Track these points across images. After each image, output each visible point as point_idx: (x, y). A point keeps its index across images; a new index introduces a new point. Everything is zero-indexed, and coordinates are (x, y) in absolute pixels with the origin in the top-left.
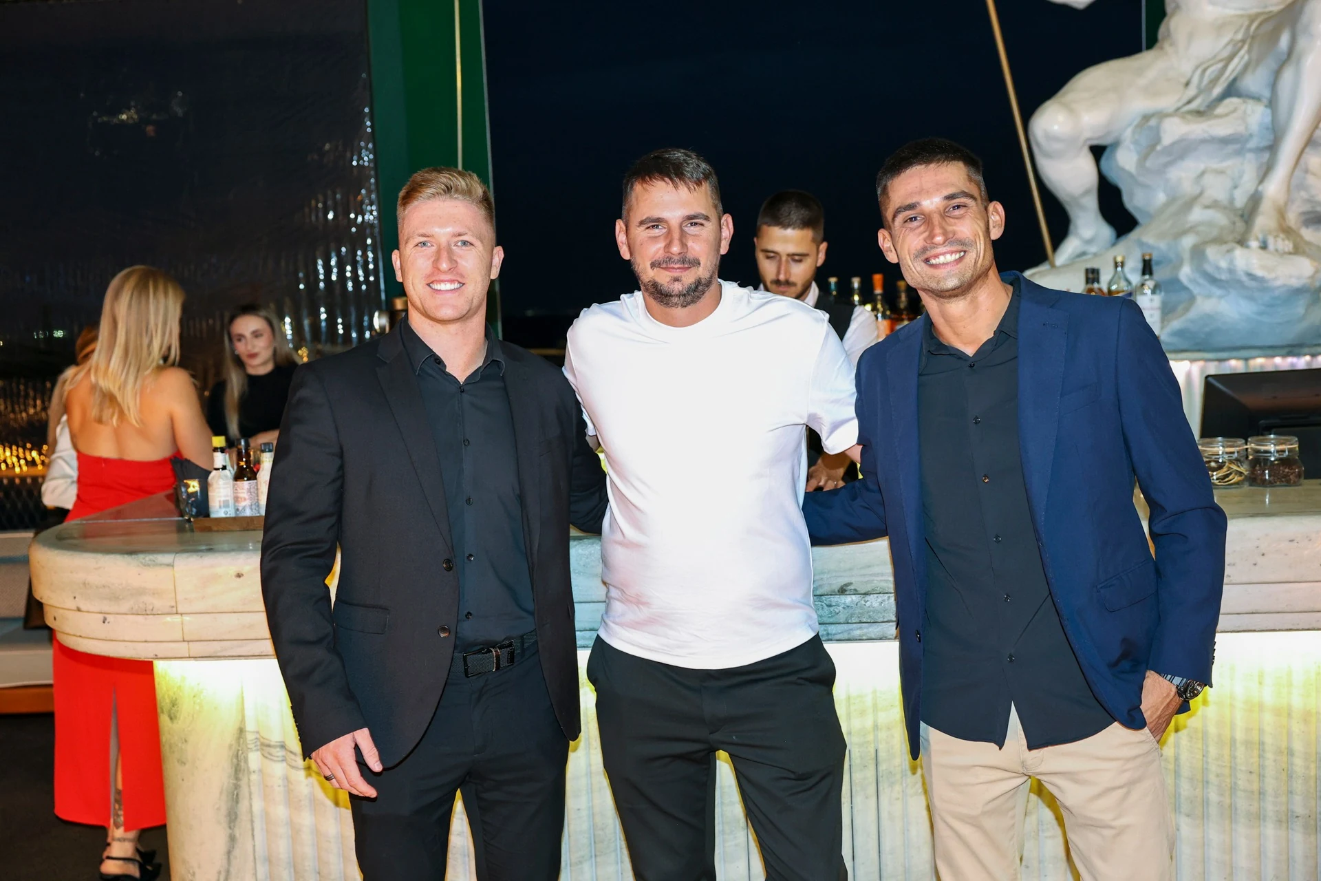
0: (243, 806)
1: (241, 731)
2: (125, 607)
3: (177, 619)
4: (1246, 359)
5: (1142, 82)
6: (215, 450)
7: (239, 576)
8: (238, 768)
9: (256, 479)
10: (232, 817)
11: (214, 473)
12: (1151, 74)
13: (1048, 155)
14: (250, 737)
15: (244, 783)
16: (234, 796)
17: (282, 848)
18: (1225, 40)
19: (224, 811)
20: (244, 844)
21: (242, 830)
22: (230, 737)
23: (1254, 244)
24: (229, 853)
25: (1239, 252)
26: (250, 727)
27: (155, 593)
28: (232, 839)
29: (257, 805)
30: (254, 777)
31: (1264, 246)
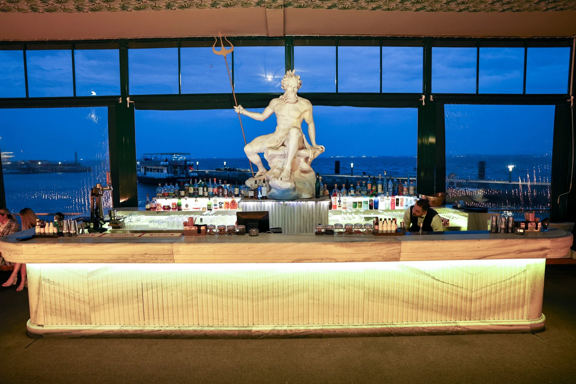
0: (41, 291)
1: (40, 277)
2: (13, 253)
3: (23, 255)
4: (284, 202)
5: (268, 140)
6: (37, 222)
7: (34, 248)
8: (40, 284)
9: (44, 228)
10: (39, 294)
11: (36, 226)
12: (270, 139)
13: (249, 155)
14: (42, 278)
15: (41, 287)
16: (39, 290)
17: (48, 300)
18: (284, 133)
19: (37, 292)
20: (41, 299)
21: (41, 296)
22: (38, 278)
23: (279, 179)
24: (38, 301)
25: (276, 180)
26: (42, 276)
27: (18, 251)
28: (39, 298)
29: (43, 291)
30: (43, 286)
31: (281, 179)
